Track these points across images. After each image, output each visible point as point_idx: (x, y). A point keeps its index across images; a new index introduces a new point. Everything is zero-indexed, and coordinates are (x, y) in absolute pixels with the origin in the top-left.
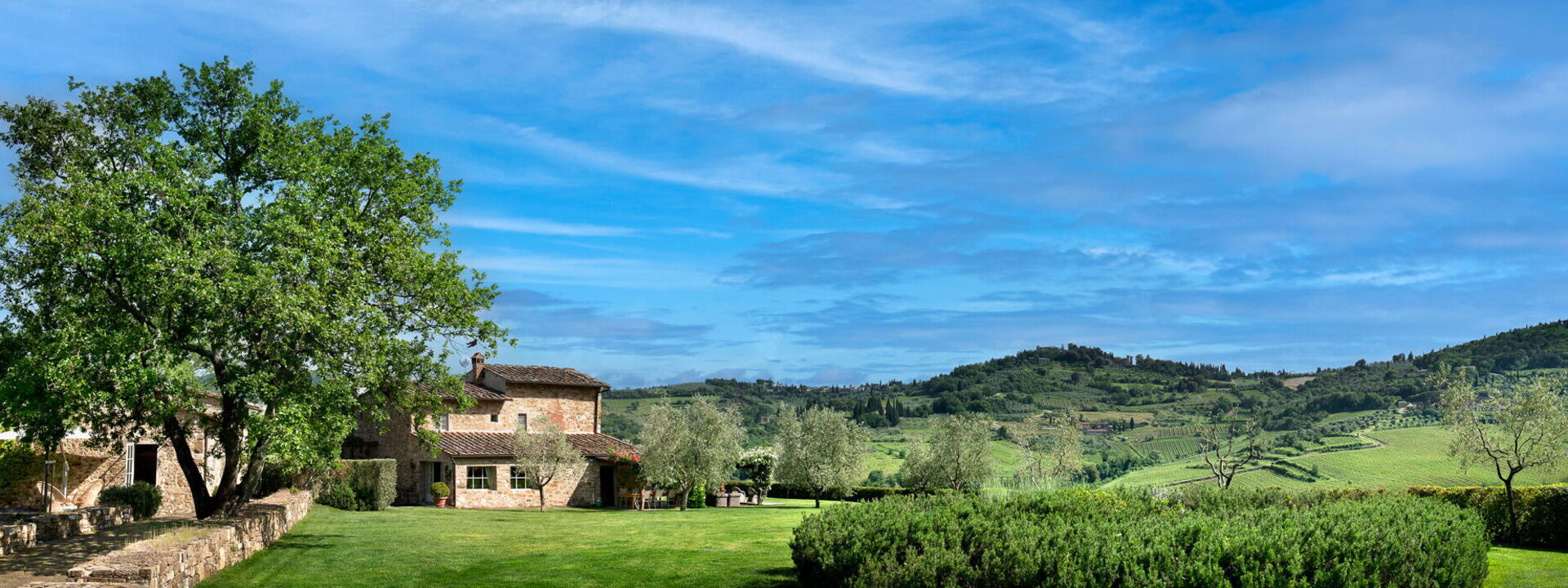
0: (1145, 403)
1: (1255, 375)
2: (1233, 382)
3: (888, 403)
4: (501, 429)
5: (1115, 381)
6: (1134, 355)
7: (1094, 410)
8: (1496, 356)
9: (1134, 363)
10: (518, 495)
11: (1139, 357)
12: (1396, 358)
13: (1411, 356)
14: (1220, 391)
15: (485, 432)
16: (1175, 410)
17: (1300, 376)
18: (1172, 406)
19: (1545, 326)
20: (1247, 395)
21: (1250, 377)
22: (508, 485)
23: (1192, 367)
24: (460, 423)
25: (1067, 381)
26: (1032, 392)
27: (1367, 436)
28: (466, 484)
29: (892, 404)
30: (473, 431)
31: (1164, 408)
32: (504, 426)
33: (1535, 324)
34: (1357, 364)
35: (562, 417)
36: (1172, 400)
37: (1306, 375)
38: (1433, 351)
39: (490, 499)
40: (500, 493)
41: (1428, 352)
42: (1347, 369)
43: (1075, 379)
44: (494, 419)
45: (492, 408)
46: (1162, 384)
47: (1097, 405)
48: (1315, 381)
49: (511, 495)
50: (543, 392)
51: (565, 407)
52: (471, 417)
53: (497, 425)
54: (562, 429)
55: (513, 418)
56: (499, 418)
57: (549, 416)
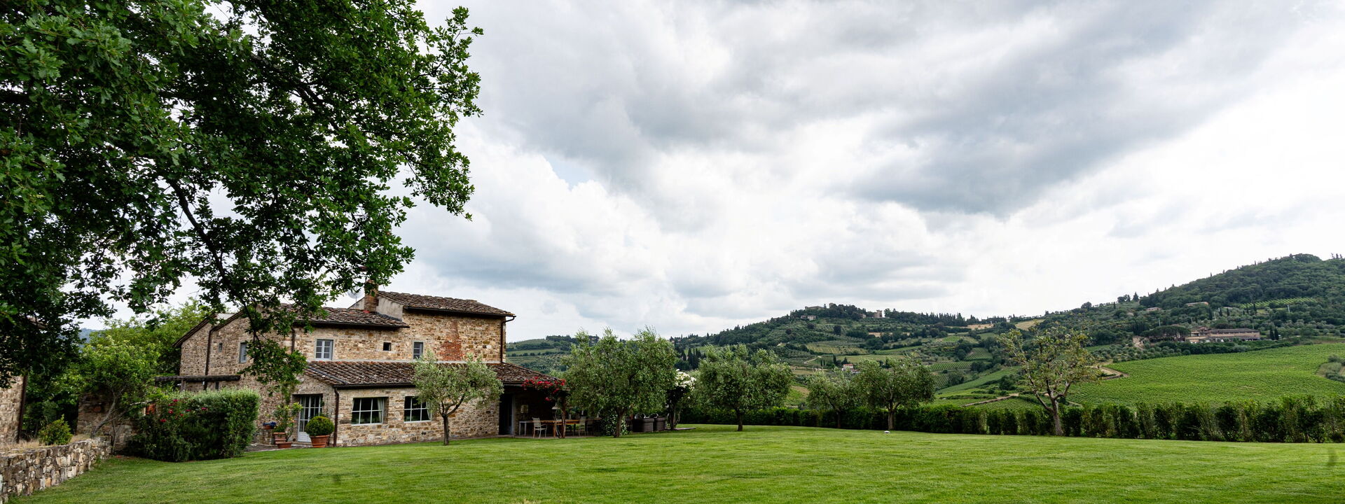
0: (895, 347)
1: (988, 321)
2: (970, 327)
3: (690, 351)
4: (395, 358)
5: (870, 331)
6: (883, 309)
7: (855, 354)
8: (1226, 291)
9: (883, 316)
10: (413, 428)
11: (887, 311)
12: (1121, 300)
13: (1136, 296)
14: (959, 335)
15: (376, 361)
16: (922, 351)
17: (1029, 319)
18: (919, 349)
19: (1276, 262)
20: (984, 337)
21: (984, 322)
22: (400, 418)
23: (932, 316)
24: (347, 352)
25: (831, 332)
26: (805, 342)
27: (1108, 367)
28: (350, 419)
29: (692, 352)
30: (362, 361)
31: (913, 350)
32: (399, 355)
33: (1264, 260)
34: (1083, 307)
35: (460, 347)
36: (919, 344)
37: (1036, 318)
38: (1158, 291)
39: (379, 434)
40: (391, 427)
41: (1153, 292)
42: (1075, 311)
43: (837, 330)
44: (387, 347)
45: (385, 336)
46: (909, 331)
47: (858, 350)
48: (1045, 323)
49: (404, 429)
50: (442, 320)
51: (463, 337)
52: (360, 345)
53: (390, 353)
54: (459, 358)
55: (408, 347)
56: (393, 347)
57: (447, 345)
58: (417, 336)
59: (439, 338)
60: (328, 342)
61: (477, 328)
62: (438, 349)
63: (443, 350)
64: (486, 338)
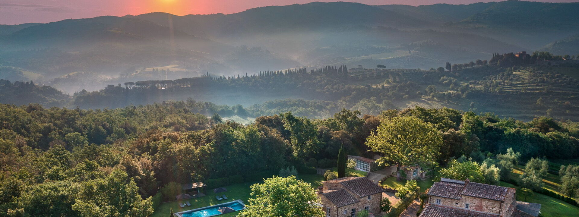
4: (459, 207)
15: (453, 207)
24: (445, 203)
30: (449, 206)
32: (461, 206)
35: (483, 207)
45: (456, 201)
50: (476, 199)
51: (484, 205)
52: (448, 202)
53: (457, 205)
54: (481, 211)
55: (464, 204)
56: (458, 204)
57: (477, 206)
58: (467, 202)
59: (475, 204)
60: (440, 200)
61: (490, 203)
62: (474, 207)
63: (476, 207)
64: (493, 206)
